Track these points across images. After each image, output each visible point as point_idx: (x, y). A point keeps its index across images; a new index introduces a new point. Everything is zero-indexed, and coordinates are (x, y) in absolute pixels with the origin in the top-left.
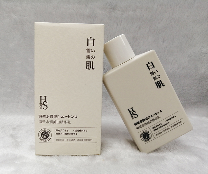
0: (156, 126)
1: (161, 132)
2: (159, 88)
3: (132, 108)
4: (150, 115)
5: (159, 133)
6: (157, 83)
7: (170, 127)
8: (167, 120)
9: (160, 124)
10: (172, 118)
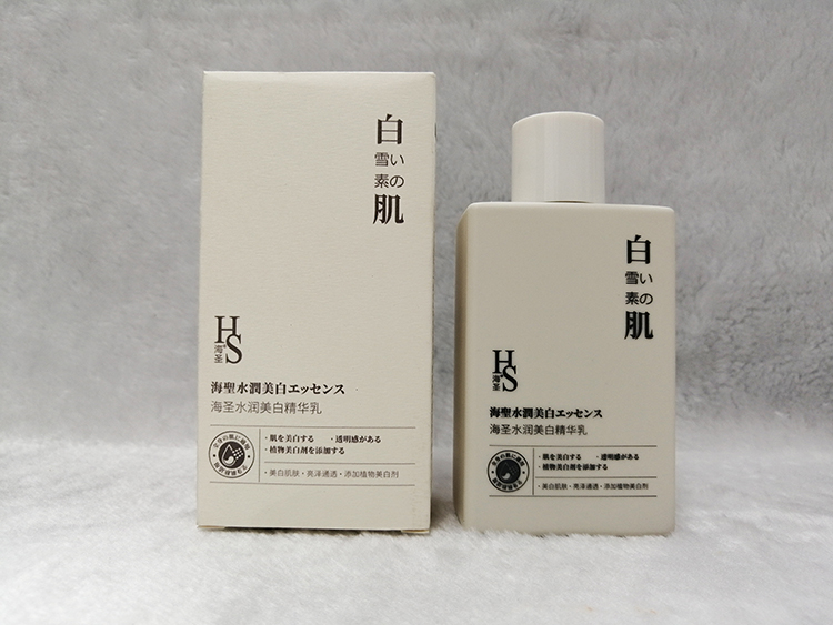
0: (560, 457)
1: (564, 486)
2: (629, 337)
3: (510, 353)
4: (557, 409)
5: (557, 486)
6: (631, 316)
7: (601, 483)
8: (604, 457)
9: (572, 456)
10: (624, 457)
